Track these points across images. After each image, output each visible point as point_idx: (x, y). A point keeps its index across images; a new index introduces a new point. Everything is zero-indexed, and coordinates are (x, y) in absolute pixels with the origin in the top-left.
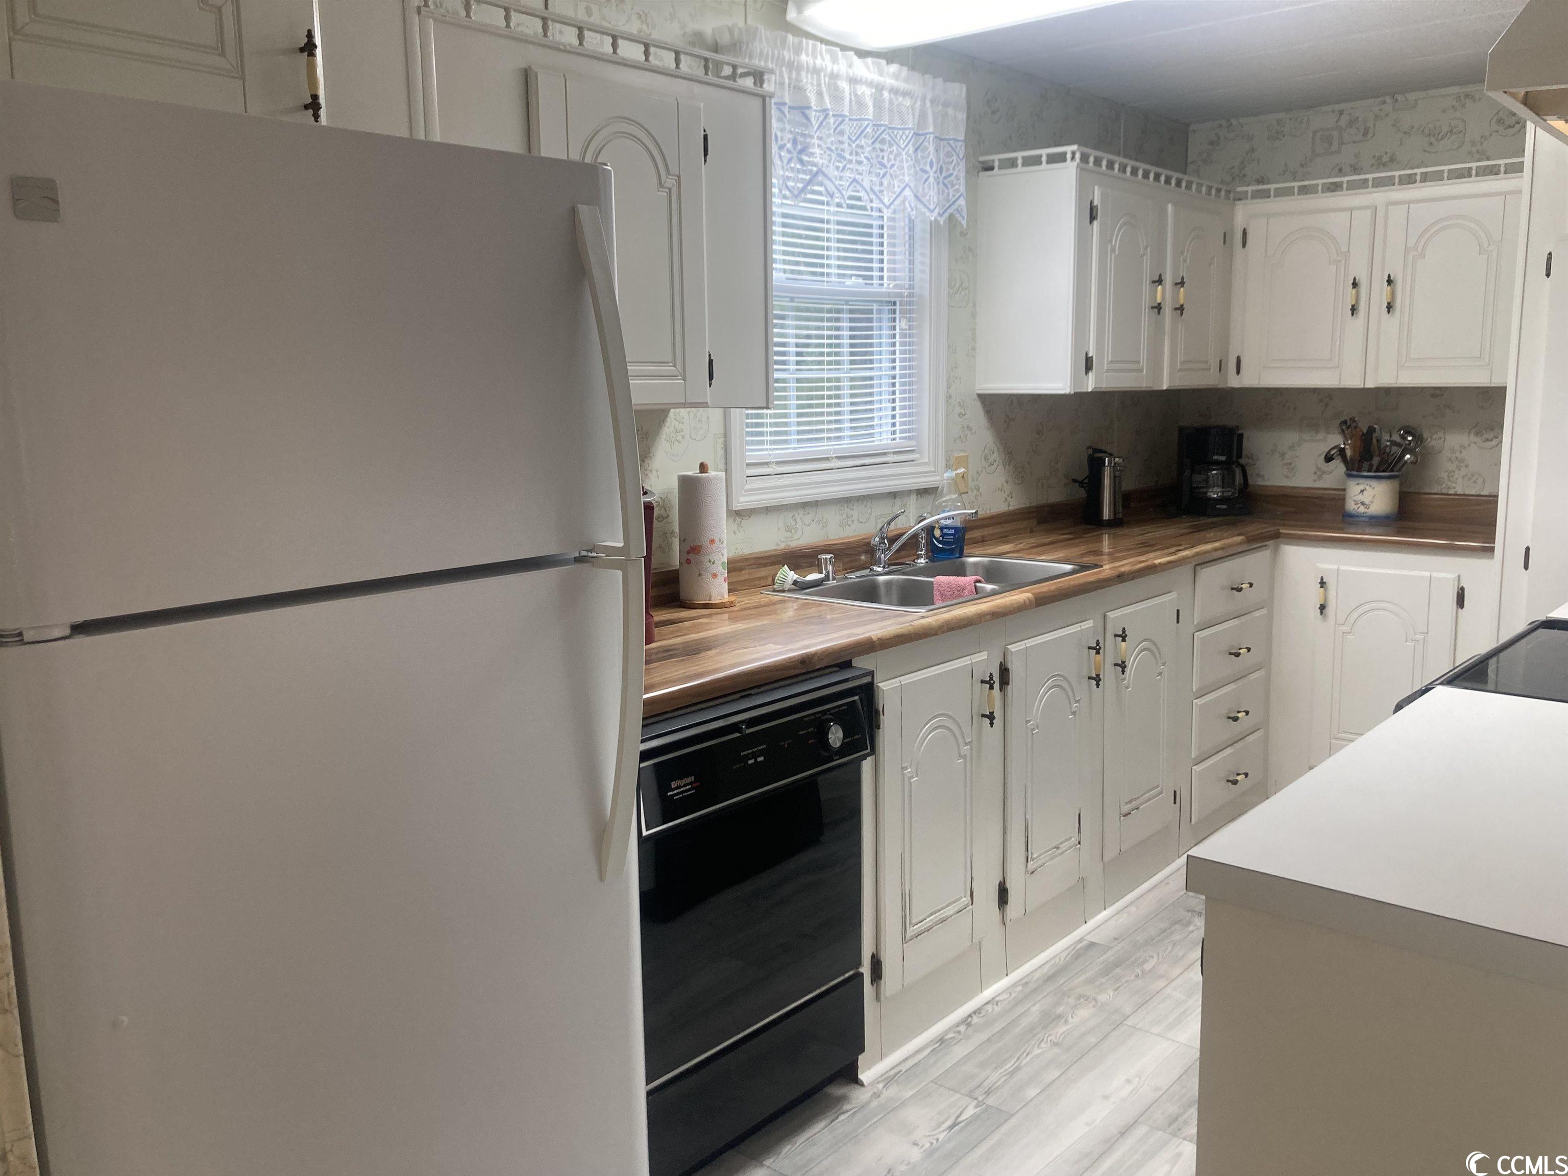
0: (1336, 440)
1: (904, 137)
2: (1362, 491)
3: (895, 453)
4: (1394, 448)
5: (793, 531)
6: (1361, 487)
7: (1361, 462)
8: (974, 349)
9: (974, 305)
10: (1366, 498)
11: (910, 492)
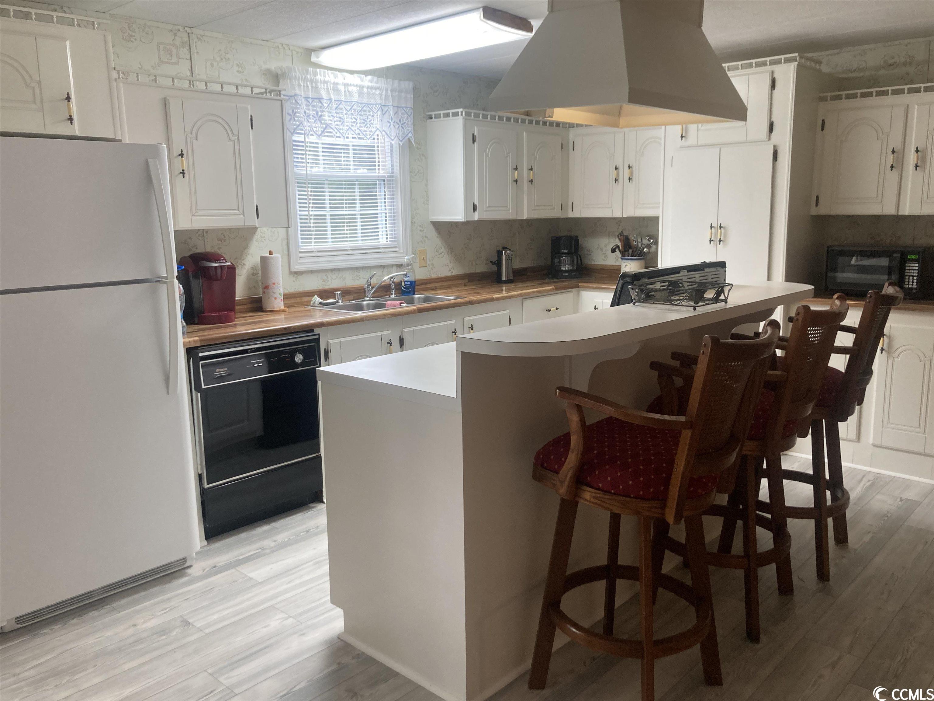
1: (376, 108)
2: (626, 266)
3: (384, 248)
5: (326, 281)
6: (625, 264)
7: (625, 252)
8: (427, 201)
9: (427, 181)
11: (393, 265)
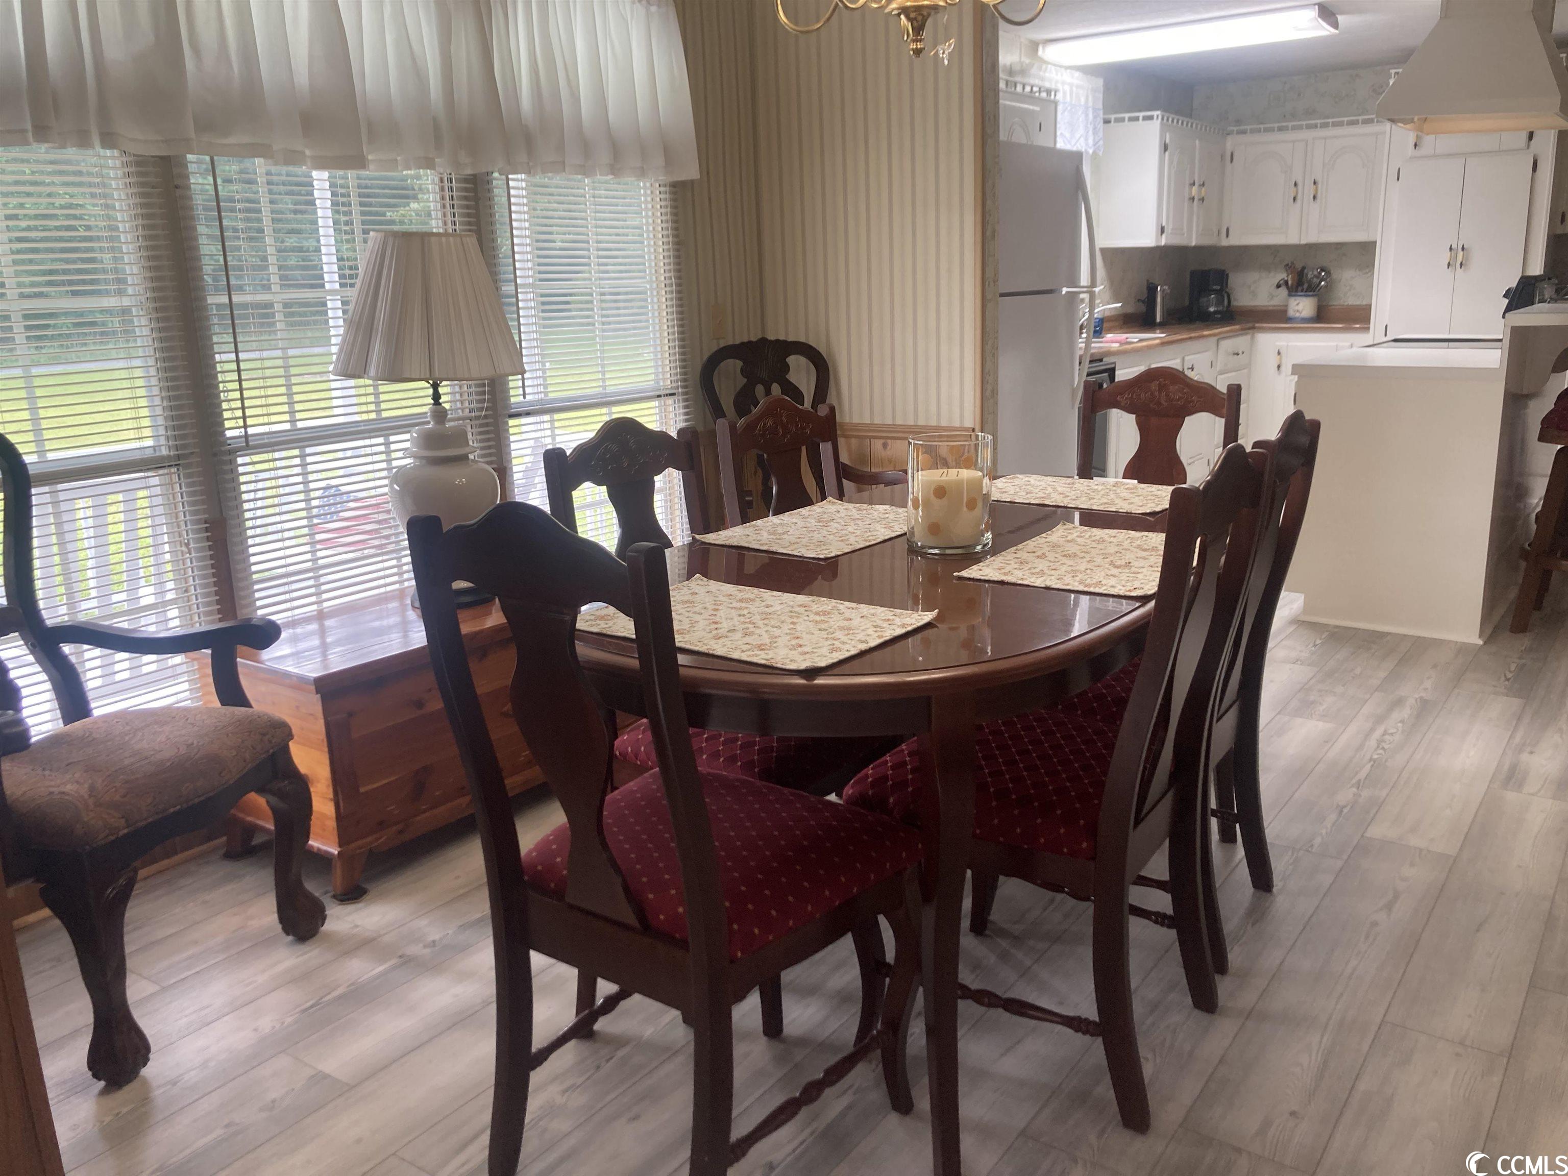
0: (1282, 275)
4: (1315, 280)
6: (1297, 302)
7: (1297, 287)
10: (1300, 307)
